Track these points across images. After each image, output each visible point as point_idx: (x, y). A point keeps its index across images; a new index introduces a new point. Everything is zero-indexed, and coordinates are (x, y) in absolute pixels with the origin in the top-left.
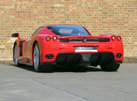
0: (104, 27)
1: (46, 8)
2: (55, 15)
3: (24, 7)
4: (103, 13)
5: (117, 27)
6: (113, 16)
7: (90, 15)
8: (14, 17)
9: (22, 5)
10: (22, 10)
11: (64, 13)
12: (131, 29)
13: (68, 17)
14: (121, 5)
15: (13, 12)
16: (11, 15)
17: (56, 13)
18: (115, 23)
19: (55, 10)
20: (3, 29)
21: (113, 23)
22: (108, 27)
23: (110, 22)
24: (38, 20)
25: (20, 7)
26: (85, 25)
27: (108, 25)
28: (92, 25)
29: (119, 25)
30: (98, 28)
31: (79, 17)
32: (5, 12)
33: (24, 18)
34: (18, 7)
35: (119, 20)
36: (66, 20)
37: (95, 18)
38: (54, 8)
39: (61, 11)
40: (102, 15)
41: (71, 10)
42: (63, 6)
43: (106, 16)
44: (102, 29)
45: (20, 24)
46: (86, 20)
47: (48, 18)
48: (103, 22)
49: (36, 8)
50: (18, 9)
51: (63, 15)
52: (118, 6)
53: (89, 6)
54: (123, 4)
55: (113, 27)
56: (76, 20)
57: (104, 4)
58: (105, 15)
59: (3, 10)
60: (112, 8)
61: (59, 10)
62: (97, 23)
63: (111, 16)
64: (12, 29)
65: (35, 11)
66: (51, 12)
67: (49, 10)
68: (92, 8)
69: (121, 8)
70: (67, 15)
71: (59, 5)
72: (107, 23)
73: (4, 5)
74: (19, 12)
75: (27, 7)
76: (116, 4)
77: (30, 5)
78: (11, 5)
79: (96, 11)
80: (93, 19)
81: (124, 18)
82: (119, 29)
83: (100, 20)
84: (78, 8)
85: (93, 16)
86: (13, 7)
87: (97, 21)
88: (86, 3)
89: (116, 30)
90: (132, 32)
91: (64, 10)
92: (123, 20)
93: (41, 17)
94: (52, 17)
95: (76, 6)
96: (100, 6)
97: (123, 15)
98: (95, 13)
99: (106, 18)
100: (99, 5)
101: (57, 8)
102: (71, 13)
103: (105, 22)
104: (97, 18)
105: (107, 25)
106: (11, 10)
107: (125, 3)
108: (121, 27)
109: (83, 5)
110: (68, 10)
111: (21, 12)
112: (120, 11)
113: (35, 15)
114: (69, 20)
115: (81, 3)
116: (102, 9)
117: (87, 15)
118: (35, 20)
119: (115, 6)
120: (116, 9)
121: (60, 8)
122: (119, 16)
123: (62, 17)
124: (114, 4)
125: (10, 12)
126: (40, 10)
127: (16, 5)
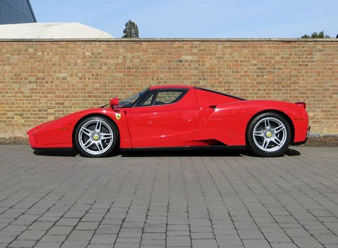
0: (259, 90)
1: (169, 61)
2: (183, 72)
3: (137, 60)
4: (258, 69)
5: (281, 90)
6: (273, 73)
7: (238, 72)
8: (122, 75)
9: (134, 58)
10: (133, 65)
11: (197, 68)
12: (302, 93)
13: (204, 76)
14: (287, 56)
15: (120, 68)
16: (117, 72)
17: (184, 70)
18: (277, 83)
19: (183, 65)
20: (106, 93)
21: (274, 83)
22: (265, 90)
23: (269, 83)
24: (157, 79)
25: (131, 61)
26: (230, 87)
27: (266, 87)
28: (241, 86)
29: (283, 86)
30: (250, 91)
31: (220, 76)
32: (109, 68)
33: (136, 76)
34: (128, 61)
35: (283, 79)
36: (200, 79)
37: (245, 76)
38: (181, 61)
39: (192, 66)
40: (255, 72)
41: (207, 65)
42: (195, 58)
43: (263, 72)
44: (257, 93)
45: (131, 86)
46: (230, 79)
47: (172, 76)
48: (258, 83)
49: (154, 61)
50: (128, 64)
51: (195, 72)
52: (282, 58)
53: (237, 58)
54: (291, 54)
55: (274, 90)
56: (216, 79)
57: (259, 54)
58: (261, 72)
59: (106, 65)
60: (273, 61)
61: (189, 65)
62: (249, 83)
63: (270, 72)
64: (120, 93)
65: (153, 67)
66: (177, 68)
67: (174, 64)
68: (241, 61)
69: (286, 62)
70: (202, 72)
71: (189, 58)
72: (265, 83)
73: (107, 58)
74: (129, 68)
75: (141, 61)
76: (278, 54)
77: (145, 57)
78: (117, 58)
79: (247, 66)
80: (242, 78)
81: (291, 76)
82: (283, 93)
83: (253, 79)
84: (219, 61)
85: (243, 73)
86: (120, 61)
87: (248, 81)
88: (231, 54)
89: (279, 94)
90: (303, 97)
91: (197, 64)
92: (290, 79)
93: (162, 75)
94: (178, 75)
95: (216, 58)
96: (254, 58)
97: (291, 72)
98: (245, 69)
99: (263, 76)
100: (251, 56)
101: (187, 61)
102: (208, 68)
103: (260, 83)
104: (249, 76)
105: (263, 87)
106: (117, 64)
107: (293, 53)
108: (287, 90)
109: (227, 57)
110: (203, 65)
111: (133, 68)
112: (285, 65)
113: (153, 72)
114: (204, 79)
115: (224, 54)
116: (256, 62)
117: (233, 72)
118: (153, 79)
119: (278, 58)
120: (279, 62)
121: (191, 61)
122: (283, 72)
123: (194, 75)
124: (275, 54)
125: (116, 68)
126: (160, 65)
127: (124, 57)
